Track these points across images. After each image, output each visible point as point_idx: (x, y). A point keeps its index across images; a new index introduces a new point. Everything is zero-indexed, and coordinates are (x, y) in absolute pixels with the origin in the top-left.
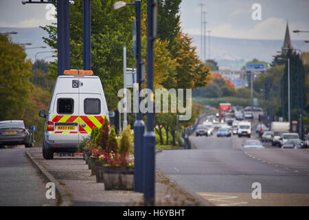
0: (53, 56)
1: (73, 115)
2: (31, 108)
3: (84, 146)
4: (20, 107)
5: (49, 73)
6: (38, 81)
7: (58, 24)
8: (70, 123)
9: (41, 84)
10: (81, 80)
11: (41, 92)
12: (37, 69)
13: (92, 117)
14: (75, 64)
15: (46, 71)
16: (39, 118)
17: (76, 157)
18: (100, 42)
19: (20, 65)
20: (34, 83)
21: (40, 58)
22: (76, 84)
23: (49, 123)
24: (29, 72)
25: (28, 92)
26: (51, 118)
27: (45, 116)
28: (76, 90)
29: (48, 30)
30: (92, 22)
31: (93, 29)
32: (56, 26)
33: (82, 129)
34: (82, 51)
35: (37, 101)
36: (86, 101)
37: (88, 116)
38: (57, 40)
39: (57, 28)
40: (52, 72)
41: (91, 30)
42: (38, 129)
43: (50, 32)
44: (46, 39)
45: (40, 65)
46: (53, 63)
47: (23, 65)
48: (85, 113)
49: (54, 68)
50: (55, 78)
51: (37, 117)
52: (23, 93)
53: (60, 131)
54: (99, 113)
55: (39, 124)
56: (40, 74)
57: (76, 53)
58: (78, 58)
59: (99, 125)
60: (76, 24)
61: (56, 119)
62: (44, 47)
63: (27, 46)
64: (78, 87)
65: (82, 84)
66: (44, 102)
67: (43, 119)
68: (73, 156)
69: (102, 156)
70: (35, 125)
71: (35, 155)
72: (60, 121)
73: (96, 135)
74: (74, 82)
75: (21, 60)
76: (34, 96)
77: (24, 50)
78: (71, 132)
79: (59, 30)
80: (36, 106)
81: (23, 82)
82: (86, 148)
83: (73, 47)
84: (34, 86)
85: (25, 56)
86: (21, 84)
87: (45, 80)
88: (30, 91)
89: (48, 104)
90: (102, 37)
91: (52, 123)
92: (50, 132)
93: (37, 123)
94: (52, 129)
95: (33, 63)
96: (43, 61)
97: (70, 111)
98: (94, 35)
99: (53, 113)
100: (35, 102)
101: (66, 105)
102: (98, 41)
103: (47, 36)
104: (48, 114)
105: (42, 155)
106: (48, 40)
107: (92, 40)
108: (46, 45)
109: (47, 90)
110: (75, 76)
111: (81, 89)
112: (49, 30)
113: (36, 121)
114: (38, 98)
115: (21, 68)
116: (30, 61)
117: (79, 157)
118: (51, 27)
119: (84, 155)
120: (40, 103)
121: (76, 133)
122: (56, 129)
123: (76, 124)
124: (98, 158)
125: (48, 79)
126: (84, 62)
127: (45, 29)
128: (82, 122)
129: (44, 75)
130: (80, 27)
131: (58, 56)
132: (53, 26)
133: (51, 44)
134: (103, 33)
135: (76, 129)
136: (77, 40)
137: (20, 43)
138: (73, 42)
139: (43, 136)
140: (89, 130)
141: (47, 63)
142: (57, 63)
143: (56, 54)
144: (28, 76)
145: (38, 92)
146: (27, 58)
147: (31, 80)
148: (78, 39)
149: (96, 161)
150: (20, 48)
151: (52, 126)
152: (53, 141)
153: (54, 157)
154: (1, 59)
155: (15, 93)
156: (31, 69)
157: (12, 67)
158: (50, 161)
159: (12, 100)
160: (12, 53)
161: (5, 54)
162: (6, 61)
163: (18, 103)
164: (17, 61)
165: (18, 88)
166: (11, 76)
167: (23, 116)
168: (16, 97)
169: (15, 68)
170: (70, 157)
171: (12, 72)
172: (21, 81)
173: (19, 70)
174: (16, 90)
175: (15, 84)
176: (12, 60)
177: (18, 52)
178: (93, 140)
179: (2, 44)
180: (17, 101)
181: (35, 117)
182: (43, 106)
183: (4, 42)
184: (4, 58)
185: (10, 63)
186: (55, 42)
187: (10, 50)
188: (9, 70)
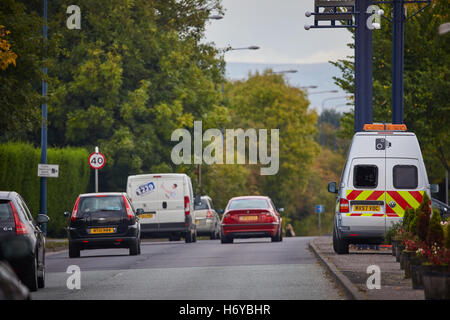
0: (348, 104)
1: (377, 189)
2: (315, 179)
3: (393, 235)
4: (301, 178)
5: (342, 128)
6: (326, 140)
8: (373, 202)
9: (331, 145)
10: (389, 138)
11: (329, 155)
12: (324, 123)
13: (404, 193)
14: (380, 116)
15: (339, 126)
16: (328, 194)
17: (382, 251)
18: (417, 83)
19: (300, 118)
20: (321, 144)
21: (329, 106)
22: (381, 145)
23: (342, 201)
24: (313, 128)
25: (312, 156)
26: (345, 194)
27: (336, 192)
28: (381, 153)
29: (340, 66)
30: (405, 52)
31: (407, 63)
32: (353, 60)
33: (389, 210)
34: (391, 96)
35: (324, 168)
36: (396, 169)
37: (399, 191)
38: (355, 81)
39: (355, 64)
40: (347, 127)
41: (403, 66)
42: (326, 210)
43: (343, 70)
44: (338, 80)
45: (329, 117)
46: (347, 114)
47: (305, 117)
48: (395, 186)
49: (349, 122)
50: (350, 136)
51: (324, 192)
52: (305, 157)
53: (360, 212)
54: (416, 186)
55: (328, 202)
56: (329, 129)
57: (381, 99)
58: (384, 107)
59: (415, 204)
60: (382, 57)
61: (353, 195)
63: (311, 90)
64: (384, 148)
65: (390, 145)
66: (334, 171)
67: (333, 195)
69: (420, 250)
70: (322, 203)
71: (324, 248)
72: (358, 199)
73: (412, 219)
74: (378, 141)
75: (301, 109)
76: (321, 161)
77: (306, 95)
78: (374, 215)
79: (357, 67)
80: (322, 176)
81: (305, 142)
82: (396, 238)
83: (376, 90)
84: (320, 148)
85: (307, 104)
86: (302, 145)
87: (337, 138)
88: (314, 153)
89: (340, 174)
90: (420, 76)
91: (346, 202)
92: (344, 215)
93: (324, 201)
94: (347, 211)
95: (319, 114)
96: (333, 111)
97: (373, 183)
98: (408, 73)
99: (348, 186)
100: (321, 170)
101: (366, 176)
102: (413, 81)
103: (339, 74)
104: (341, 188)
105: (332, 247)
106: (341, 81)
107: (406, 79)
109: (339, 152)
110: (380, 133)
111: (389, 151)
112: (343, 66)
113: (323, 198)
114: (327, 165)
115: (302, 122)
116: (314, 112)
117: (386, 251)
118: (345, 62)
119: (393, 249)
120: (328, 172)
121: (382, 215)
122: (353, 210)
123: (382, 203)
124: (415, 254)
125: (339, 136)
126: (394, 111)
127: (336, 64)
128: (390, 200)
129: (335, 131)
130: (388, 62)
131: (356, 104)
132: (349, 60)
133: (345, 86)
134: (422, 70)
135: (382, 210)
136: (383, 80)
138: (376, 83)
139: (333, 219)
140: (400, 212)
141: (339, 114)
142: (353, 113)
143: (352, 101)
144: (311, 133)
145: (325, 156)
146: (311, 107)
147: (316, 140)
148: (384, 78)
149: (412, 258)
150: (301, 92)
151: (346, 205)
152: (349, 228)
153: (350, 251)
154: (274, 109)
155: (293, 158)
156: (316, 122)
157: (289, 121)
158: (344, 256)
159: (289, 168)
160: (289, 100)
161: (280, 102)
162: (281, 112)
163: (298, 172)
164: (296, 111)
165: (298, 150)
166: (287, 134)
167: (304, 191)
168: (294, 163)
169: (293, 122)
170: (374, 252)
171: (290, 128)
172: (302, 141)
173: (298, 124)
174: (295, 154)
175: (294, 144)
176: (289, 110)
177: (297, 99)
178: (406, 227)
179: (275, 88)
180: (297, 169)
181: (321, 192)
182: (332, 177)
183: (278, 85)
184: (278, 107)
185: (287, 114)
186: (351, 84)
187: (287, 96)
188: (286, 124)
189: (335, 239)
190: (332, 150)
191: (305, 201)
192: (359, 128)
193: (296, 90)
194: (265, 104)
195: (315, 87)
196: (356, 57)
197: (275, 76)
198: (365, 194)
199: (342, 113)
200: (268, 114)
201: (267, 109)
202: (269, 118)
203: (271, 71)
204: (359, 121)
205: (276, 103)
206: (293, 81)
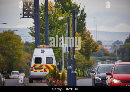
0: (33, 40)
1: (41, 64)
2: (23, 61)
3: (46, 77)
4: (19, 61)
5: (31, 47)
6: (27, 50)
8: (40, 68)
9: (28, 52)
10: (45, 50)
11: (27, 54)
12: (26, 45)
13: (49, 65)
14: (42, 43)
15: (30, 46)
16: (27, 66)
17: (43, 82)
18: (52, 34)
19: (19, 44)
20: (25, 51)
22: (42, 51)
23: (31, 68)
24: (23, 47)
25: (22, 55)
26: (32, 66)
27: (30, 65)
28: (42, 54)
29: (30, 29)
30: (49, 25)
31: (49, 28)
32: (34, 27)
33: (45, 70)
34: (45, 37)
35: (26, 58)
36: (47, 58)
37: (48, 65)
38: (35, 33)
39: (35, 28)
40: (32, 46)
41: (48, 29)
42: (26, 70)
43: (31, 30)
44: (30, 33)
45: (27, 44)
46: (33, 43)
47: (20, 44)
48: (47, 63)
49: (33, 45)
50: (34, 49)
51: (26, 65)
52: (20, 55)
53: (36, 71)
54: (52, 63)
55: (27, 68)
56: (27, 47)
57: (42, 38)
58: (43, 40)
59: (52, 68)
60: (42, 26)
61: (34, 66)
62: (29, 36)
63: (22, 36)
64: (43, 52)
65: (45, 51)
66: (29, 59)
67: (29, 66)
68: (41, 81)
69: (54, 81)
70: (25, 68)
71: (26, 81)
72: (36, 67)
73: (51, 72)
74: (41, 50)
75: (19, 41)
76: (25, 56)
77: (20, 37)
78: (41, 72)
79: (35, 29)
80: (25, 61)
81: (20, 51)
82: (47, 78)
83: (41, 36)
84: (25, 52)
85: (21, 40)
86: (19, 52)
87: (30, 50)
88: (23, 54)
89: (31, 60)
90: (53, 32)
91: (32, 68)
92: (32, 72)
93: (26, 68)
94: (33, 70)
95: (24, 43)
96: (28, 42)
97: (40, 62)
98: (50, 31)
99: (33, 63)
100: (25, 59)
101: (38, 60)
102: (51, 33)
103: (30, 31)
104: (31, 64)
105: (28, 81)
106: (31, 33)
107: (49, 33)
108: (30, 35)
109: (30, 54)
110: (42, 48)
111: (45, 53)
112: (31, 29)
113: (26, 67)
114: (27, 57)
115: (19, 45)
116: (23, 42)
117: (44, 82)
118: (32, 28)
119: (46, 81)
120: (27, 59)
121: (43, 72)
123: (43, 68)
124: (52, 82)
125: (31, 49)
126: (46, 42)
127: (29, 28)
128: (45, 67)
129: (29, 48)
130: (44, 28)
131: (35, 40)
132: (33, 27)
133: (32, 35)
134: (54, 30)
135: (43, 70)
136: (43, 33)
137: (19, 34)
138: (41, 34)
139: (29, 73)
140: (48, 70)
141: (30, 43)
142: (34, 42)
143: (34, 39)
144: (22, 48)
145: (26, 55)
146: (22, 41)
147: (23, 50)
148: (43, 32)
149: (51, 84)
150: (19, 36)
151: (32, 69)
152: (33, 75)
153: (34, 82)
154: (11, 41)
155: (17, 55)
156: (23, 45)
157: (15, 44)
158: (32, 84)
159: (16, 58)
160: (16, 39)
161: (13, 39)
162: (13, 42)
163: (18, 60)
164: (18, 42)
165: (19, 53)
166: (15, 48)
167: (20, 65)
169: (17, 45)
170: (40, 82)
171: (16, 47)
172: (19, 50)
173: (18, 46)
174: (17, 54)
175: (17, 51)
176: (15, 42)
177: (18, 38)
178: (50, 75)
179: (11, 35)
180: (18, 59)
182: (28, 61)
183: (12, 34)
184: (12, 41)
185: (15, 43)
186: (34, 34)
187: (15, 38)
188: (14, 46)
189: (29, 79)
190: (28, 53)
191: (20, 68)
192: (36, 47)
193: (17, 36)
194: (8, 40)
195: (23, 35)
196: (35, 26)
197: (11, 32)
198: (38, 65)
199: (31, 43)
200: (9, 43)
201: (9, 41)
202: (10, 44)
203: (10, 30)
204: (36, 45)
205: (12, 40)
206: (17, 33)
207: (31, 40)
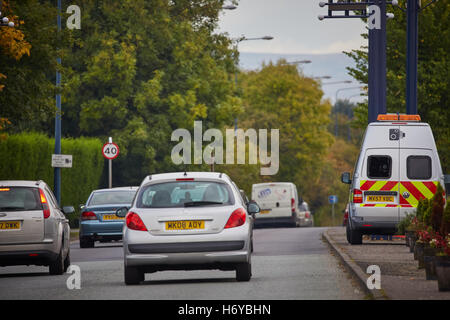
0: (362, 94)
1: (390, 180)
2: (329, 169)
3: (407, 226)
4: (314, 168)
5: (356, 119)
6: (339, 131)
7: (369, 48)
8: (386, 192)
9: (344, 135)
10: (403, 129)
11: (343, 146)
12: (338, 113)
13: (418, 184)
14: (394, 106)
15: (352, 116)
16: (342, 185)
17: (395, 241)
18: (432, 73)
19: (314, 108)
20: (335, 134)
21: (343, 97)
22: (395, 135)
23: (356, 192)
24: (326, 118)
25: (324, 147)
26: (358, 185)
27: (350, 182)
28: (395, 143)
29: (354, 57)
30: (420, 43)
31: (421, 54)
32: (367, 50)
33: (403, 201)
34: (405, 86)
35: (338, 159)
36: (410, 159)
37: (413, 181)
38: (369, 71)
39: (369, 54)
40: (360, 117)
41: (418, 56)
42: (340, 201)
43: (357, 60)
44: (352, 70)
45: (343, 108)
46: (361, 105)
47: (319, 108)
48: (409, 176)
49: (363, 112)
50: (364, 126)
51: (338, 182)
52: (318, 148)
53: (371, 203)
54: (430, 177)
55: (342, 193)
56: (343, 119)
57: (395, 89)
58: (398, 97)
59: (429, 195)
60: (396, 47)
61: (366, 186)
62: (349, 82)
64: (397, 139)
65: (404, 135)
66: (347, 161)
67: (346, 185)
68: (391, 239)
69: (434, 240)
70: (336, 194)
71: (337, 238)
72: (370, 190)
73: (425, 209)
74: (392, 131)
75: (315, 100)
76: (335, 152)
77: (319, 85)
78: (388, 206)
79: (371, 57)
80: (336, 166)
81: (318, 133)
82: (409, 228)
83: (390, 80)
84: (334, 139)
85: (321, 94)
86: (316, 135)
87: (351, 129)
88: (327, 144)
89: (354, 164)
90: (433, 66)
91: (359, 192)
92: (357, 205)
93: (338, 191)
94: (360, 201)
95: (333, 104)
96: (347, 101)
97: (386, 174)
98: (422, 63)
99: (361, 177)
100: (335, 160)
101: (380, 166)
102: (428, 71)
103: (353, 65)
104: (354, 178)
105: (346, 238)
106: (355, 72)
107: (420, 69)
108: (351, 78)
109: (352, 143)
110: (394, 124)
111: (402, 142)
112: (357, 56)
113: (337, 189)
114: (339, 155)
115: (315, 112)
116: (328, 102)
117: (399, 241)
118: (359, 53)
119: (407, 240)
120: (342, 163)
121: (395, 206)
122: (366, 201)
123: (395, 194)
124: (429, 244)
125: (354, 127)
126: (408, 100)
127: (350, 55)
128: (403, 191)
130: (402, 52)
131: (369, 94)
132: (363, 50)
133: (359, 76)
134: (436, 60)
135: (396, 200)
136: (397, 70)
137: (315, 76)
138: (390, 74)
140: (414, 203)
141: (352, 104)
142: (366, 104)
143: (366, 91)
144: (325, 124)
145: (339, 147)
146: (324, 97)
147: (329, 130)
148: (398, 69)
149: (426, 248)
150: (315, 83)
151: (360, 196)
152: (362, 218)
153: (364, 241)
154: (288, 99)
155: (306, 148)
156: (330, 113)
157: (302, 111)
158: (358, 247)
159: (303, 159)
160: (304, 91)
161: (294, 92)
162: (295, 103)
163: (312, 163)
164: (310, 102)
165: (312, 141)
166: (301, 124)
167: (318, 181)
168: (308, 154)
169: (307, 112)
170: (386, 242)
171: (303, 118)
172: (315, 131)
173: (312, 114)
174: (308, 144)
175: (307, 135)
176: (303, 100)
177: (311, 89)
178: (420, 217)
179: (288, 79)
180: (310, 160)
181: (335, 182)
182: (346, 167)
183: (292, 75)
184: (291, 98)
185: (300, 105)
186: (365, 74)
187: (300, 86)
188: (300, 114)
189: (348, 231)
190: (346, 140)
191: (319, 191)
192: (373, 119)
193: (309, 81)
194: (278, 95)
195: (328, 77)
196: (371, 47)
197: (289, 66)
198: (379, 184)
199: (355, 104)
200: (282, 104)
201: (280, 99)
202: (283, 109)
203: (284, 61)
204: (373, 111)
205: (290, 93)
207: (356, 94)
